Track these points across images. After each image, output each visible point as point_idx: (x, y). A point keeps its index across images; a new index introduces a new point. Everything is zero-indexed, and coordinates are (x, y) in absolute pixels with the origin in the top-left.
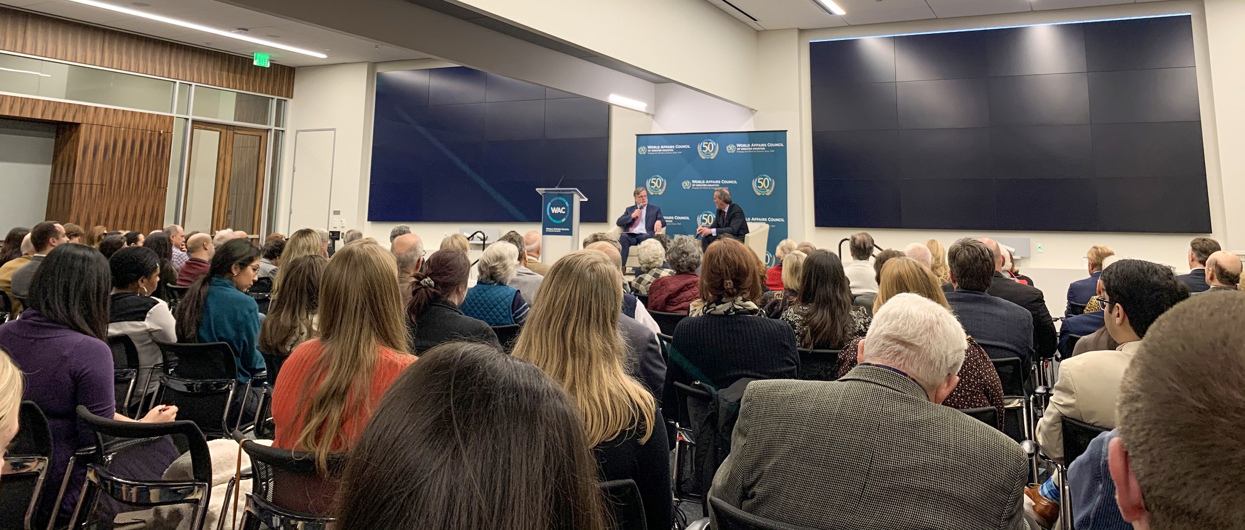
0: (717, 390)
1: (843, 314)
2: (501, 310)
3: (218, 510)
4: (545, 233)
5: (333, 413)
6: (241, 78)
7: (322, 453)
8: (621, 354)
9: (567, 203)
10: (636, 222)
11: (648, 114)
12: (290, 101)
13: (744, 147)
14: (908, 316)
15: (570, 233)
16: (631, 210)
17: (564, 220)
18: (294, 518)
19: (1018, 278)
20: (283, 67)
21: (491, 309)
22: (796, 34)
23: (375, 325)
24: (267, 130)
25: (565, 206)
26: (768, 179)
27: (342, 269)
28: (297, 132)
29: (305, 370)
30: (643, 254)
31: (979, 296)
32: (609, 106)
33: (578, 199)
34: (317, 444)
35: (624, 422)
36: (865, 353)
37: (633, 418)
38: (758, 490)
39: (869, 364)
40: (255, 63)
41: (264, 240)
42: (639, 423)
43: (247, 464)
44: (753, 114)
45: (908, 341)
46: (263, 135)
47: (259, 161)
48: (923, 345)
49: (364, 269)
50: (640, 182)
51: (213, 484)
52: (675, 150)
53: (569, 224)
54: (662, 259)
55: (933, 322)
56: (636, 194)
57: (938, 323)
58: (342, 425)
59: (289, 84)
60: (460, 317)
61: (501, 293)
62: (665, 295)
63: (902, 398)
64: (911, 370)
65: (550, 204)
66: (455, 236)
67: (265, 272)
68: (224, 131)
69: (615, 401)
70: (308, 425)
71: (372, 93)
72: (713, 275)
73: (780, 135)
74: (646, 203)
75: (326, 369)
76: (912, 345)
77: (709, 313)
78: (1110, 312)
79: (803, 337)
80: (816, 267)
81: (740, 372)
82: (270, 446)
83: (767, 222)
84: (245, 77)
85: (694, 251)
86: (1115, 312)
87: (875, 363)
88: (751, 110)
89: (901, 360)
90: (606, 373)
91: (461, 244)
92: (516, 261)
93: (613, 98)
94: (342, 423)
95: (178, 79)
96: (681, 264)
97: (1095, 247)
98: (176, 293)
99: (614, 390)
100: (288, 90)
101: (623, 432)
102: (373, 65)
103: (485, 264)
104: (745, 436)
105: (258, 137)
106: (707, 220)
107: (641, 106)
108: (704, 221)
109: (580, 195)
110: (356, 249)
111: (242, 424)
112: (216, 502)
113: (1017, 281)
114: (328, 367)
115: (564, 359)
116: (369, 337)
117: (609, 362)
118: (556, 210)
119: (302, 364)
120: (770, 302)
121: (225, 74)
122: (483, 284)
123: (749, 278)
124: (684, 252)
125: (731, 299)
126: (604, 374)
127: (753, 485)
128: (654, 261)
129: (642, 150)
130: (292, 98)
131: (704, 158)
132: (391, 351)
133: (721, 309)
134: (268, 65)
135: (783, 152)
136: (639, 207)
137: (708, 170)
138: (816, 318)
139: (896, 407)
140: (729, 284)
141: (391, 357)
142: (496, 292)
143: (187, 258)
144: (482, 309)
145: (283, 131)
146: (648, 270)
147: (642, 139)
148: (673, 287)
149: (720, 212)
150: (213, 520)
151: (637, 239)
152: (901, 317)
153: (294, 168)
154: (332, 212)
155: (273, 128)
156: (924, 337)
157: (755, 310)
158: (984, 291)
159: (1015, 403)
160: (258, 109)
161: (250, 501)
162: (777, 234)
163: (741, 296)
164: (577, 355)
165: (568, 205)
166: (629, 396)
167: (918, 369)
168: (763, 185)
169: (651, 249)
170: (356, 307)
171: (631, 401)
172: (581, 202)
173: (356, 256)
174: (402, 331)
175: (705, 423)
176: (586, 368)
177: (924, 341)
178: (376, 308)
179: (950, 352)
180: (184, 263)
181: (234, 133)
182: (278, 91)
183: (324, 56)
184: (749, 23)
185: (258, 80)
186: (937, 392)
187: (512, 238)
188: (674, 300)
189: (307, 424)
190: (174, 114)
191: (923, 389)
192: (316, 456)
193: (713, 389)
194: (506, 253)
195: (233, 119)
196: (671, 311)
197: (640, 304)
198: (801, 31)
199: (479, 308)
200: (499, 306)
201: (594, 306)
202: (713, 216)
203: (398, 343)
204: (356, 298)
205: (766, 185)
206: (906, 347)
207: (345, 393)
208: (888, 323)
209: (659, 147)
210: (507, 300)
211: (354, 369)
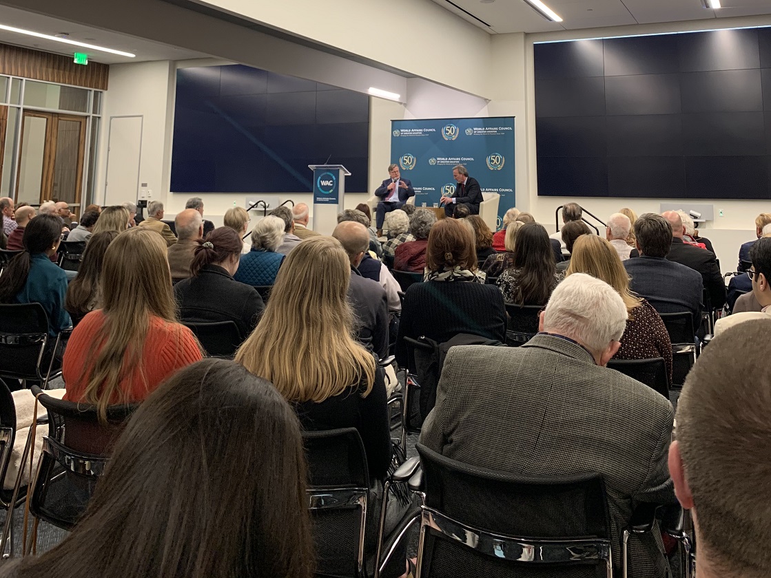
0: (438, 344)
1: (548, 276)
2: (270, 272)
3: (22, 449)
4: (316, 202)
5: (112, 372)
6: (64, 74)
7: (102, 405)
8: (349, 323)
9: (334, 177)
10: (391, 193)
11: (401, 103)
12: (105, 93)
13: (479, 130)
14: (579, 293)
15: (336, 202)
16: (387, 182)
17: (331, 191)
18: (82, 458)
19: (698, 241)
20: (99, 65)
21: (262, 272)
22: (523, 36)
23: (147, 299)
24: (86, 117)
25: (332, 179)
26: (500, 157)
27: (120, 252)
28: (111, 118)
29: (90, 336)
30: (392, 223)
31: (659, 261)
32: (369, 97)
33: (344, 173)
34: (99, 399)
35: (349, 379)
36: (545, 323)
37: (357, 376)
38: (455, 437)
39: (546, 333)
40: (75, 61)
41: (84, 210)
42: (361, 381)
43: (43, 412)
44: (487, 103)
45: (578, 314)
46: (83, 120)
47: (80, 142)
48: (590, 318)
49: (138, 251)
50: (395, 159)
51: (17, 428)
52: (423, 133)
53: (336, 194)
54: (407, 227)
55: (599, 298)
56: (390, 169)
57: (603, 299)
58: (120, 382)
59: (104, 77)
60: (231, 283)
61: (270, 258)
62: (408, 258)
63: (572, 362)
64: (580, 338)
65: (320, 178)
66: (237, 209)
67: (82, 237)
68: (50, 118)
69: (342, 363)
70: (91, 384)
71: (173, 87)
72: (436, 249)
73: (510, 121)
74: (399, 177)
75: (106, 336)
76: (582, 317)
77: (433, 279)
78: (756, 280)
79: (516, 295)
80: (527, 237)
81: (458, 329)
82: (61, 398)
83: (498, 192)
84: (67, 73)
85: (432, 221)
86: (760, 281)
87: (551, 332)
88: (486, 99)
89: (572, 330)
90: (335, 339)
91: (241, 215)
92: (282, 232)
93: (372, 91)
94: (119, 381)
95: (11, 75)
96: (420, 232)
97: (761, 215)
98: (6, 255)
99: (341, 353)
100: (104, 83)
101: (348, 388)
102: (173, 63)
103: (257, 235)
104: (446, 392)
105: (79, 123)
106: (450, 191)
107: (396, 97)
108: (447, 191)
109: (345, 171)
110: (131, 235)
111: (52, 370)
112: (20, 443)
113: (697, 244)
114: (108, 333)
115: (301, 328)
116: (142, 308)
117: (338, 330)
118: (324, 183)
119: (88, 331)
120: (493, 263)
121: (50, 70)
122: (255, 251)
123: (467, 251)
124: (423, 222)
125: (450, 268)
126: (333, 340)
127: (451, 432)
128: (401, 228)
129: (396, 132)
130: (107, 90)
131: (447, 139)
132: (161, 320)
133: (443, 276)
134: (86, 63)
135: (511, 135)
136: (393, 181)
137: (450, 149)
138: (527, 279)
139: (566, 370)
140: (449, 256)
141: (160, 326)
142: (266, 257)
143: (17, 225)
144: (254, 271)
145: (99, 118)
146: (396, 235)
147: (396, 124)
148: (414, 251)
149: (459, 185)
150: (16, 458)
151: (392, 207)
152: (573, 294)
153: (109, 148)
154: (140, 185)
155: (91, 115)
156: (591, 310)
157: (471, 276)
158: (664, 257)
159: (687, 349)
160: (79, 99)
161: (47, 444)
162: (507, 202)
163: (460, 265)
164: (311, 325)
165: (334, 179)
166: (354, 358)
167: (586, 337)
168: (495, 162)
169: (398, 218)
170: (131, 284)
171: (356, 362)
172: (346, 176)
173: (131, 241)
174: (172, 303)
175: (428, 371)
176: (318, 335)
177: (591, 314)
178: (148, 285)
179: (612, 323)
180: (12, 231)
181: (59, 119)
182: (95, 84)
183: (132, 56)
184: (484, 29)
185: (78, 76)
186: (602, 355)
187: (283, 211)
188: (415, 261)
189: (91, 380)
190: (8, 104)
191: (591, 354)
192: (98, 408)
193: (435, 342)
194: (274, 225)
195: (58, 107)
196: (412, 271)
197: (384, 268)
198: (527, 35)
199: (252, 271)
200: (268, 269)
201: (325, 284)
202: (454, 187)
203: (167, 313)
204: (131, 277)
205: (498, 162)
206: (577, 319)
207: (122, 355)
208: (563, 298)
209: (410, 130)
210: (275, 264)
211: (129, 336)
